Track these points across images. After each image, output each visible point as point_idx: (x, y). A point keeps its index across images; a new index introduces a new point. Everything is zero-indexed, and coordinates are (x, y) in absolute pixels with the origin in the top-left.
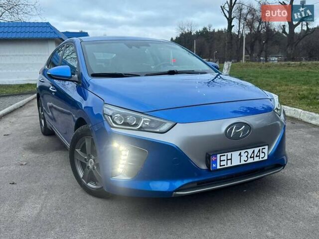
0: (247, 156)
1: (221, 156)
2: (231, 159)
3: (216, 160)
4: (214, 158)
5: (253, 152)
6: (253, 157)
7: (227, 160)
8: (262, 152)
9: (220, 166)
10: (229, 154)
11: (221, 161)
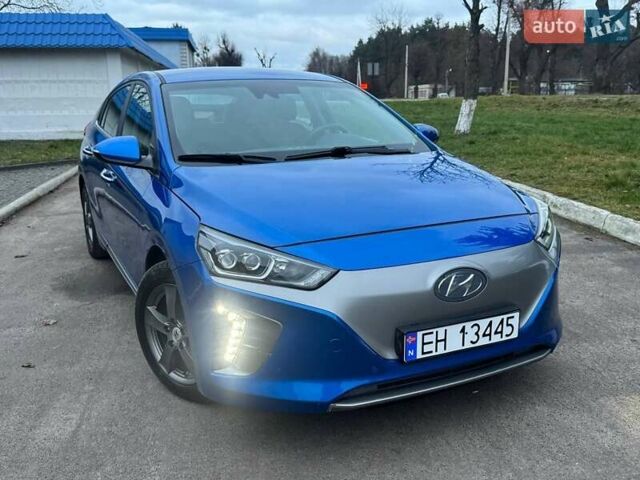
0: (477, 334)
1: (424, 335)
2: (445, 340)
3: (415, 343)
4: (410, 340)
5: (490, 324)
6: (490, 335)
7: (437, 341)
8: (508, 325)
9: (423, 353)
10: (441, 331)
11: (424, 344)
